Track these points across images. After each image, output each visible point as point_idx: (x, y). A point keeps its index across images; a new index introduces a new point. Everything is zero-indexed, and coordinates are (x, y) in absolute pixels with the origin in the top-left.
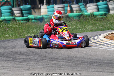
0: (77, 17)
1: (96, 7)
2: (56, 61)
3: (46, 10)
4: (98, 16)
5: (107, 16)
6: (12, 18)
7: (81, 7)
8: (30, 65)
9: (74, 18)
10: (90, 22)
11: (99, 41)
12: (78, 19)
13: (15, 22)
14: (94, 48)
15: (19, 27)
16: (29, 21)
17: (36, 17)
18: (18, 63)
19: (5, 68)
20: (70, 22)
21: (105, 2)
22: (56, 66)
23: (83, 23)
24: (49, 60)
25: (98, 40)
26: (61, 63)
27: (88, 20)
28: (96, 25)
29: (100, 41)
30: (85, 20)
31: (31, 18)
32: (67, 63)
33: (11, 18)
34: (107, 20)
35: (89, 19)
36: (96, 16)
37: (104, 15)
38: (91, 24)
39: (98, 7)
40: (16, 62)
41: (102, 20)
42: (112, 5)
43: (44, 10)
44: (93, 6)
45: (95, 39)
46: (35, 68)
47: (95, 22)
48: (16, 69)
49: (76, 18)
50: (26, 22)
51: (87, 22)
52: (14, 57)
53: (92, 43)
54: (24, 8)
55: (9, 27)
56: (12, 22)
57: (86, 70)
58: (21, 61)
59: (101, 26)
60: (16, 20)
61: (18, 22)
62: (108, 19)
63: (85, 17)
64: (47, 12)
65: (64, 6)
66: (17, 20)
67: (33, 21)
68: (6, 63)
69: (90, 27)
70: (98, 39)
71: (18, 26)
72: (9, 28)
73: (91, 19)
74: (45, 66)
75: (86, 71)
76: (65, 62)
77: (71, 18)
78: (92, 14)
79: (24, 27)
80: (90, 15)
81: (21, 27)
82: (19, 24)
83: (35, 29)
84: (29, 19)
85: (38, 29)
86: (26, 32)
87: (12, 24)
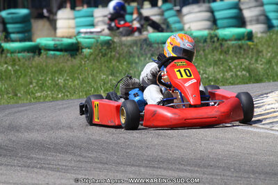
1: (208, 15)
2: (165, 169)
3: (72, 23)
4: (230, 40)
5: (253, 42)
7: (167, 14)
10: (209, 56)
11: (268, 113)
13: (2, 56)
14: (258, 133)
15: (14, 71)
16: (40, 53)
17: (57, 42)
18: (58, 174)
24: (144, 167)
25: (266, 110)
26: (181, 174)
27: (201, 52)
28: (224, 65)
29: (271, 113)
31: (45, 46)
34: (255, 50)
35: (206, 48)
36: (225, 40)
37: (246, 38)
38: (213, 64)
39: (214, 16)
40: (50, 172)
41: (240, 53)
42: (253, 9)
43: (67, 21)
44: (200, 12)
47: (222, 57)
50: (33, 57)
51: (201, 58)
54: (10, 16)
58: (64, 167)
59: (241, 68)
60: (3, 50)
61: (9, 55)
62: (257, 49)
64: (74, 28)
66: (8, 51)
67: (52, 52)
68: (22, 173)
69: (211, 70)
70: (264, 108)
71: (10, 68)
73: (210, 49)
76: (191, 171)
77: (156, 45)
78: (213, 35)
79: (30, 71)
80: (209, 37)
81: (19, 70)
82: (14, 62)
83: (60, 74)
84: (40, 46)
85: (67, 76)
86: (37, 83)
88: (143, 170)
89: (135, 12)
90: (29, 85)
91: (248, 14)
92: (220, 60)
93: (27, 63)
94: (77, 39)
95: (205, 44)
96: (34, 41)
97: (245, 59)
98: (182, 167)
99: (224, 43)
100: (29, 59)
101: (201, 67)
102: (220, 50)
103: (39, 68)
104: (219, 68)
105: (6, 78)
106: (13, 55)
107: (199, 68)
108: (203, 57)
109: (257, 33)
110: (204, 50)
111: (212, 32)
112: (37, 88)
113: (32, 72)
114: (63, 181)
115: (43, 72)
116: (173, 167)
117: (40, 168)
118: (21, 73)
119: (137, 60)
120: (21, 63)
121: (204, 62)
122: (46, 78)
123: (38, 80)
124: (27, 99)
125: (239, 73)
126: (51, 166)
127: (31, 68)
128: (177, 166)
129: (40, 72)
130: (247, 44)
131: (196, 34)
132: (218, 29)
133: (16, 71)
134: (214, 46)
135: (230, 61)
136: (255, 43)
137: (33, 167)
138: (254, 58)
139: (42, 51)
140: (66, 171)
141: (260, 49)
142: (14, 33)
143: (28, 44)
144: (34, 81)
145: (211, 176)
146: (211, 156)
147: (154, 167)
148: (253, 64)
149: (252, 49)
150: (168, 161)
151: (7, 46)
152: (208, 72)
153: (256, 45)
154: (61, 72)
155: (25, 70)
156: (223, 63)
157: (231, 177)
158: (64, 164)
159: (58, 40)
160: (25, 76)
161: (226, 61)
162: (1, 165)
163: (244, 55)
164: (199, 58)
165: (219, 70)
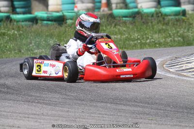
0: (130, 17)
2: (124, 105)
3: (59, 2)
4: (170, 15)
5: (186, 17)
6: (5, 16)
8: (75, 112)
9: (124, 18)
10: (155, 27)
12: (132, 21)
13: (10, 25)
16: (37, 23)
17: (49, 15)
18: (50, 107)
19: (28, 117)
20: (115, 25)
22: (127, 115)
23: (141, 29)
24: (109, 103)
26: (136, 109)
27: (150, 24)
28: (166, 33)
30: (145, 23)
31: (41, 17)
32: (146, 110)
33: (2, 17)
34: (187, 23)
35: (153, 20)
36: (166, 15)
37: (181, 14)
38: (158, 32)
40: (44, 106)
41: (177, 24)
45: (188, 63)
46: (87, 119)
47: (164, 27)
48: (51, 119)
49: (127, 19)
50: (32, 25)
51: (150, 28)
53: (183, 70)
56: (5, 24)
57: (191, 125)
58: (54, 102)
59: (177, 35)
60: (11, 20)
61: (15, 23)
62: (189, 22)
63: (144, 18)
66: (15, 20)
67: (45, 22)
68: (25, 106)
69: (156, 36)
71: (16, 32)
73: (156, 22)
74: (106, 114)
75: (191, 127)
76: (143, 107)
77: (118, 18)
78: (158, 12)
80: (155, 13)
81: (22, 34)
82: (19, 29)
83: (51, 37)
84: (37, 18)
85: (56, 39)
86: (35, 43)
87: (5, 28)
88: (109, 105)
90: (29, 45)
92: (163, 29)
93: (28, 29)
94: (63, 13)
95: (153, 18)
96: (33, 14)
97: (180, 29)
98: (137, 104)
99: (166, 17)
100: (30, 26)
101: (150, 34)
102: (162, 22)
103: (36, 33)
104: (162, 35)
105: (14, 40)
106: (18, 23)
107: (148, 35)
109: (188, 11)
110: (152, 22)
111: (157, 10)
112: (35, 47)
113: (31, 36)
114: (53, 112)
115: (39, 36)
116: (130, 103)
117: (37, 103)
118: (24, 36)
119: (105, 28)
120: (25, 28)
121: (151, 31)
122: (41, 40)
123: (36, 41)
124: (28, 55)
125: (176, 39)
126: (45, 102)
127: (31, 32)
128: (133, 103)
129: (37, 35)
130: (182, 19)
131: (146, 11)
132: (161, 7)
133: (20, 35)
134: (159, 19)
135: (170, 30)
136: (187, 18)
137: (32, 102)
138: (187, 28)
139: (39, 21)
140: (56, 105)
141: (191, 22)
142: (19, 8)
143: (28, 16)
144: (33, 42)
145: (157, 111)
146: (156, 96)
147: (117, 103)
148: (186, 32)
149: (186, 22)
150: (127, 100)
151: (14, 17)
152: (154, 38)
153: (188, 19)
154: (51, 36)
155: (26, 34)
156: (164, 32)
157: (171, 111)
158: (54, 100)
159: (50, 14)
160: (27, 38)
161: (167, 30)
162: (10, 100)
163: (179, 26)
164: (148, 27)
165: (162, 36)
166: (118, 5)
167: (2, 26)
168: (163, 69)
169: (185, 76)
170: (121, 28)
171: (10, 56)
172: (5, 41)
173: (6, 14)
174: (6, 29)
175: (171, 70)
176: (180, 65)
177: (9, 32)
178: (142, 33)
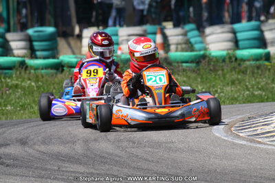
0: (192, 62)
1: (230, 35)
4: (249, 60)
5: (270, 62)
6: (18, 61)
7: (190, 34)
9: (184, 64)
10: (228, 76)
12: (195, 67)
13: (25, 73)
15: (37, 87)
16: (63, 70)
21: (254, 23)
23: (207, 79)
27: (220, 72)
28: (242, 84)
30: (215, 70)
31: (68, 63)
33: (14, 62)
34: (272, 71)
35: (225, 67)
36: (243, 60)
37: (264, 58)
38: (230, 84)
39: (236, 37)
41: (258, 73)
44: (223, 32)
45: (265, 125)
47: (239, 77)
49: (188, 64)
50: (56, 74)
51: (220, 77)
52: (56, 168)
53: (258, 135)
54: (36, 34)
55: (10, 84)
56: (18, 73)
59: (258, 88)
60: (27, 67)
61: (32, 71)
63: (212, 63)
65: (145, 31)
66: (32, 67)
69: (228, 88)
70: (273, 125)
71: (33, 84)
72: (10, 87)
73: (229, 69)
77: (176, 64)
78: (232, 55)
79: (52, 87)
80: (227, 58)
81: (42, 86)
82: (37, 79)
84: (63, 64)
87: (17, 78)
89: (159, 31)
91: (268, 35)
92: (238, 79)
93: (49, 79)
95: (223, 64)
96: (58, 58)
97: (262, 79)
99: (242, 63)
100: (52, 75)
101: (219, 86)
102: (237, 70)
103: (61, 84)
104: (236, 87)
105: (29, 94)
106: (36, 71)
108: (221, 76)
110: (223, 70)
111: (231, 52)
113: (54, 88)
117: (53, 179)
118: (44, 89)
120: (44, 79)
121: (222, 81)
125: (256, 93)
126: (64, 177)
127: (53, 84)
130: (264, 65)
133: (39, 87)
134: (232, 66)
135: (247, 80)
136: (272, 64)
137: (46, 178)
138: (271, 78)
139: (65, 68)
142: (38, 50)
143: (51, 61)
146: (218, 170)
148: (269, 84)
149: (269, 69)
151: (31, 62)
152: (225, 91)
155: (47, 86)
156: (240, 83)
161: (244, 80)
162: (17, 175)
163: (261, 75)
164: (217, 77)
165: (236, 89)
166: (179, 47)
167: (14, 76)
168: (230, 133)
169: (260, 143)
170: (179, 78)
171: (24, 117)
172: (17, 96)
173: (19, 59)
174: (20, 80)
175: (241, 135)
176: (254, 127)
177: (23, 84)
178: (208, 85)
